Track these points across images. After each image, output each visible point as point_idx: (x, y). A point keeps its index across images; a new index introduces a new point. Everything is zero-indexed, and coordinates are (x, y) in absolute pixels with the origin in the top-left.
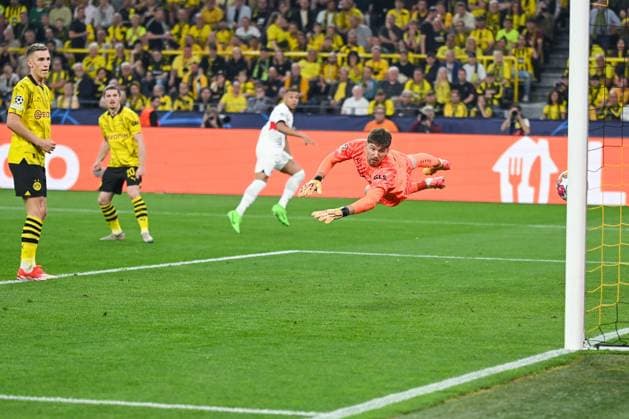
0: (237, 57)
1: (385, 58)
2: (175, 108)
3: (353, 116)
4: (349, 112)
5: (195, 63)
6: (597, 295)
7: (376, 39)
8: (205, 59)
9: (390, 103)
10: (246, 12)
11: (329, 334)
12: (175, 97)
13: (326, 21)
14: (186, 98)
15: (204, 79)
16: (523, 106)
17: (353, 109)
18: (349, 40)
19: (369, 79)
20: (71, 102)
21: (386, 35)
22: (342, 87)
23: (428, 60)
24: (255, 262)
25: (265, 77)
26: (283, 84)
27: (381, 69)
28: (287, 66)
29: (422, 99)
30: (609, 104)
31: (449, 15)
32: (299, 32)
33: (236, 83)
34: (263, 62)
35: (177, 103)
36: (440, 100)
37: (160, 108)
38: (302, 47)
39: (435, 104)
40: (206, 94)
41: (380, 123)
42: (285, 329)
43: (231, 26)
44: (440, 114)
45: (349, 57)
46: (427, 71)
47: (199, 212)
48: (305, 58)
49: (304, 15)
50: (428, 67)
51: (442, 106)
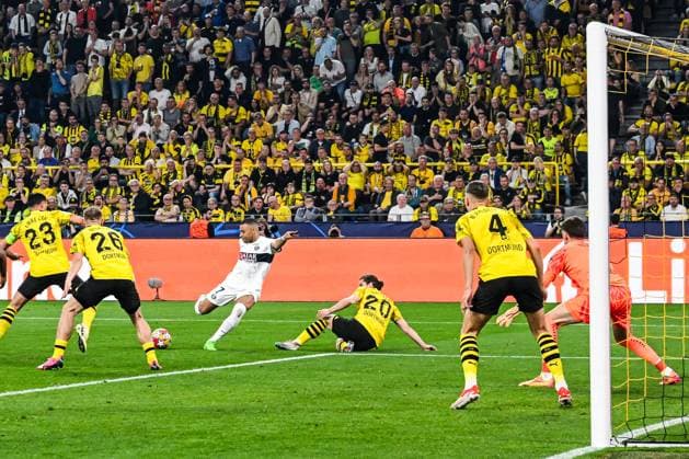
0: (286, 169)
2: (227, 220)
3: (399, 223)
4: (395, 219)
5: (246, 175)
7: (421, 148)
8: (255, 172)
9: (433, 210)
12: (227, 209)
14: (238, 210)
15: (254, 191)
17: (400, 216)
19: (414, 187)
20: (127, 216)
21: (431, 145)
22: (388, 195)
25: (313, 189)
26: (331, 195)
27: (426, 178)
28: (334, 176)
30: (647, 206)
31: (491, 123)
34: (308, 175)
35: (229, 215)
37: (214, 220)
40: (258, 204)
41: (425, 229)
46: (470, 178)
48: (350, 169)
50: (471, 174)
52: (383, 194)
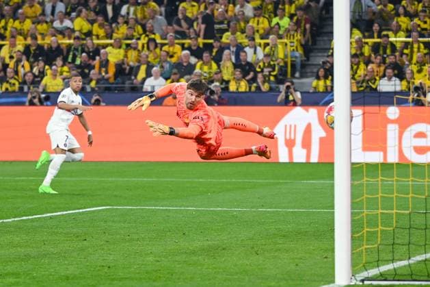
0: (54, 46)
1: (178, 44)
2: (3, 90)
4: (149, 89)
5: (19, 51)
6: (361, 239)
7: (170, 28)
8: (27, 48)
9: (183, 81)
10: (61, 7)
11: (137, 276)
13: (128, 13)
14: (13, 81)
15: (27, 65)
16: (295, 81)
17: (153, 86)
18: (148, 29)
19: (166, 61)
21: (180, 25)
22: (143, 68)
23: (215, 44)
24: (74, 218)
25: (78, 62)
26: (93, 67)
27: (175, 53)
28: (96, 51)
29: (211, 77)
30: (367, 78)
31: (231, 5)
32: (106, 23)
33: (54, 67)
34: (76, 49)
35: (5, 86)
36: (226, 78)
38: (109, 36)
39: (222, 81)
40: (29, 77)
42: (100, 273)
43: (48, 20)
44: (226, 89)
45: (148, 43)
46: (214, 54)
47: (27, 176)
48: (111, 45)
49: (109, 9)
50: (215, 50)
51: (228, 82)
52: (138, 68)
